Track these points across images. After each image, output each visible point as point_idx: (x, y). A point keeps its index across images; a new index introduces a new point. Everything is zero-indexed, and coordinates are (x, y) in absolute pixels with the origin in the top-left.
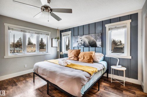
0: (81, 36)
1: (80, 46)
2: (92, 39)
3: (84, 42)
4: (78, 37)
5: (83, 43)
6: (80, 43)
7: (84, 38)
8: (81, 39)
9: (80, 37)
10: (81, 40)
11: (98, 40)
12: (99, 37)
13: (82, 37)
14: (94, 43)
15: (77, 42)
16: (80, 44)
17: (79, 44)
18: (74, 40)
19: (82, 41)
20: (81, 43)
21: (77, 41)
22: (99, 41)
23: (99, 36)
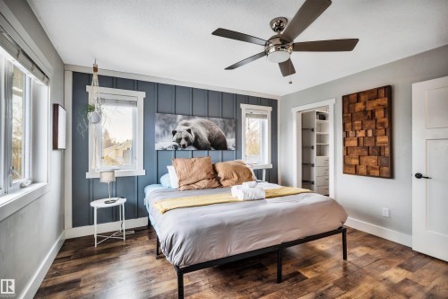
0: (189, 119)
1: (184, 146)
2: (218, 129)
3: (197, 137)
4: (176, 119)
5: (192, 137)
6: (183, 136)
7: (195, 123)
8: (186, 125)
9: (185, 121)
10: (187, 128)
11: (229, 135)
12: (231, 128)
13: (189, 122)
14: (221, 140)
15: (174, 133)
16: (183, 142)
17: (179, 140)
18: (161, 126)
19: (189, 131)
20: (187, 139)
21: (171, 129)
22: (232, 137)
23: (231, 125)
